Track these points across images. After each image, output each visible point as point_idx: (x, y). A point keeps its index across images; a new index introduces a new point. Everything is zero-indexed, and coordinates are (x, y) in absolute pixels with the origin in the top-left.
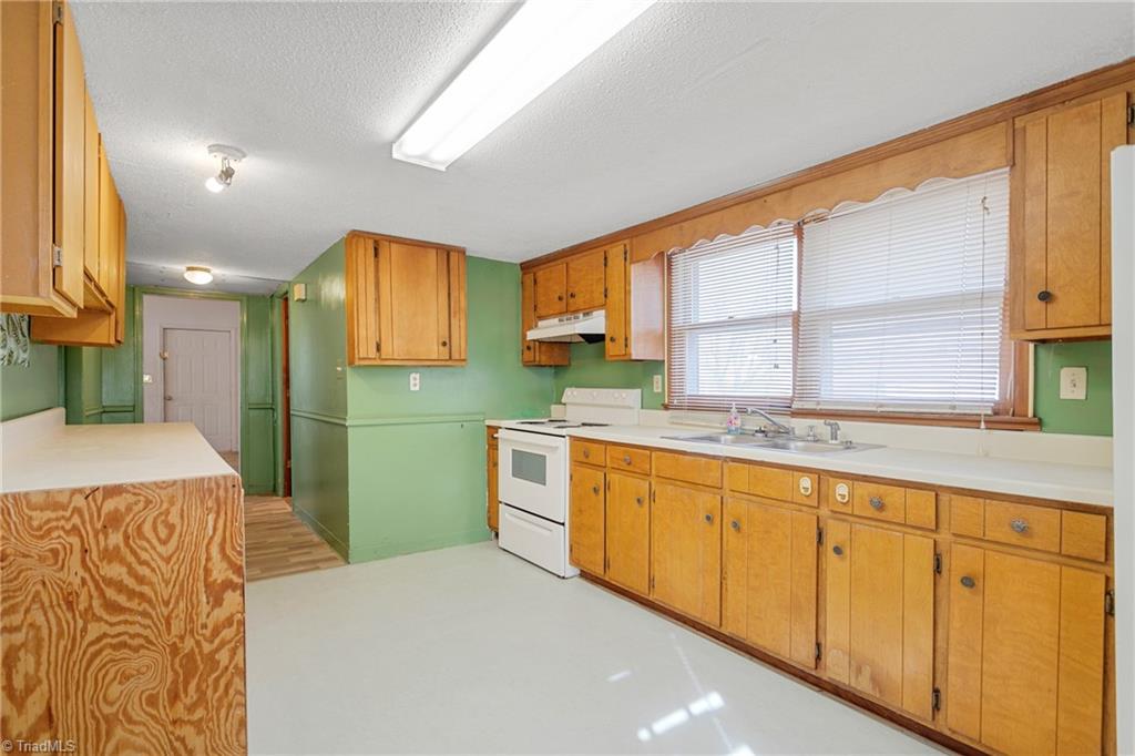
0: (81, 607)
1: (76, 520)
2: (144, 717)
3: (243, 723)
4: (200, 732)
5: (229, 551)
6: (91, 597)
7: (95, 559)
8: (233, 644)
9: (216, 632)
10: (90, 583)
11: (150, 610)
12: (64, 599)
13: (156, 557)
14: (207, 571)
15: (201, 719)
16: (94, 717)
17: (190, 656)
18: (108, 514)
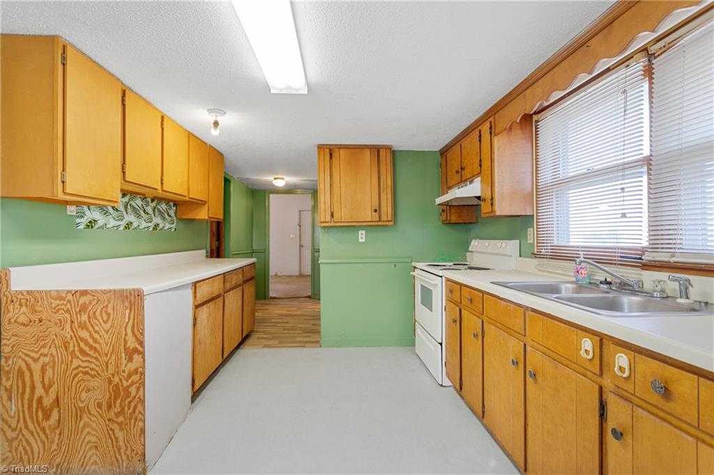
0: (71, 349)
1: (68, 306)
2: (96, 413)
3: (143, 431)
4: (121, 429)
5: (136, 332)
6: (74, 345)
7: (76, 326)
8: (137, 385)
9: (130, 376)
10: (74, 338)
11: (99, 357)
12: (64, 344)
13: (102, 330)
14: (125, 341)
15: (122, 422)
16: (75, 407)
17: (117, 386)
18: (82, 305)
